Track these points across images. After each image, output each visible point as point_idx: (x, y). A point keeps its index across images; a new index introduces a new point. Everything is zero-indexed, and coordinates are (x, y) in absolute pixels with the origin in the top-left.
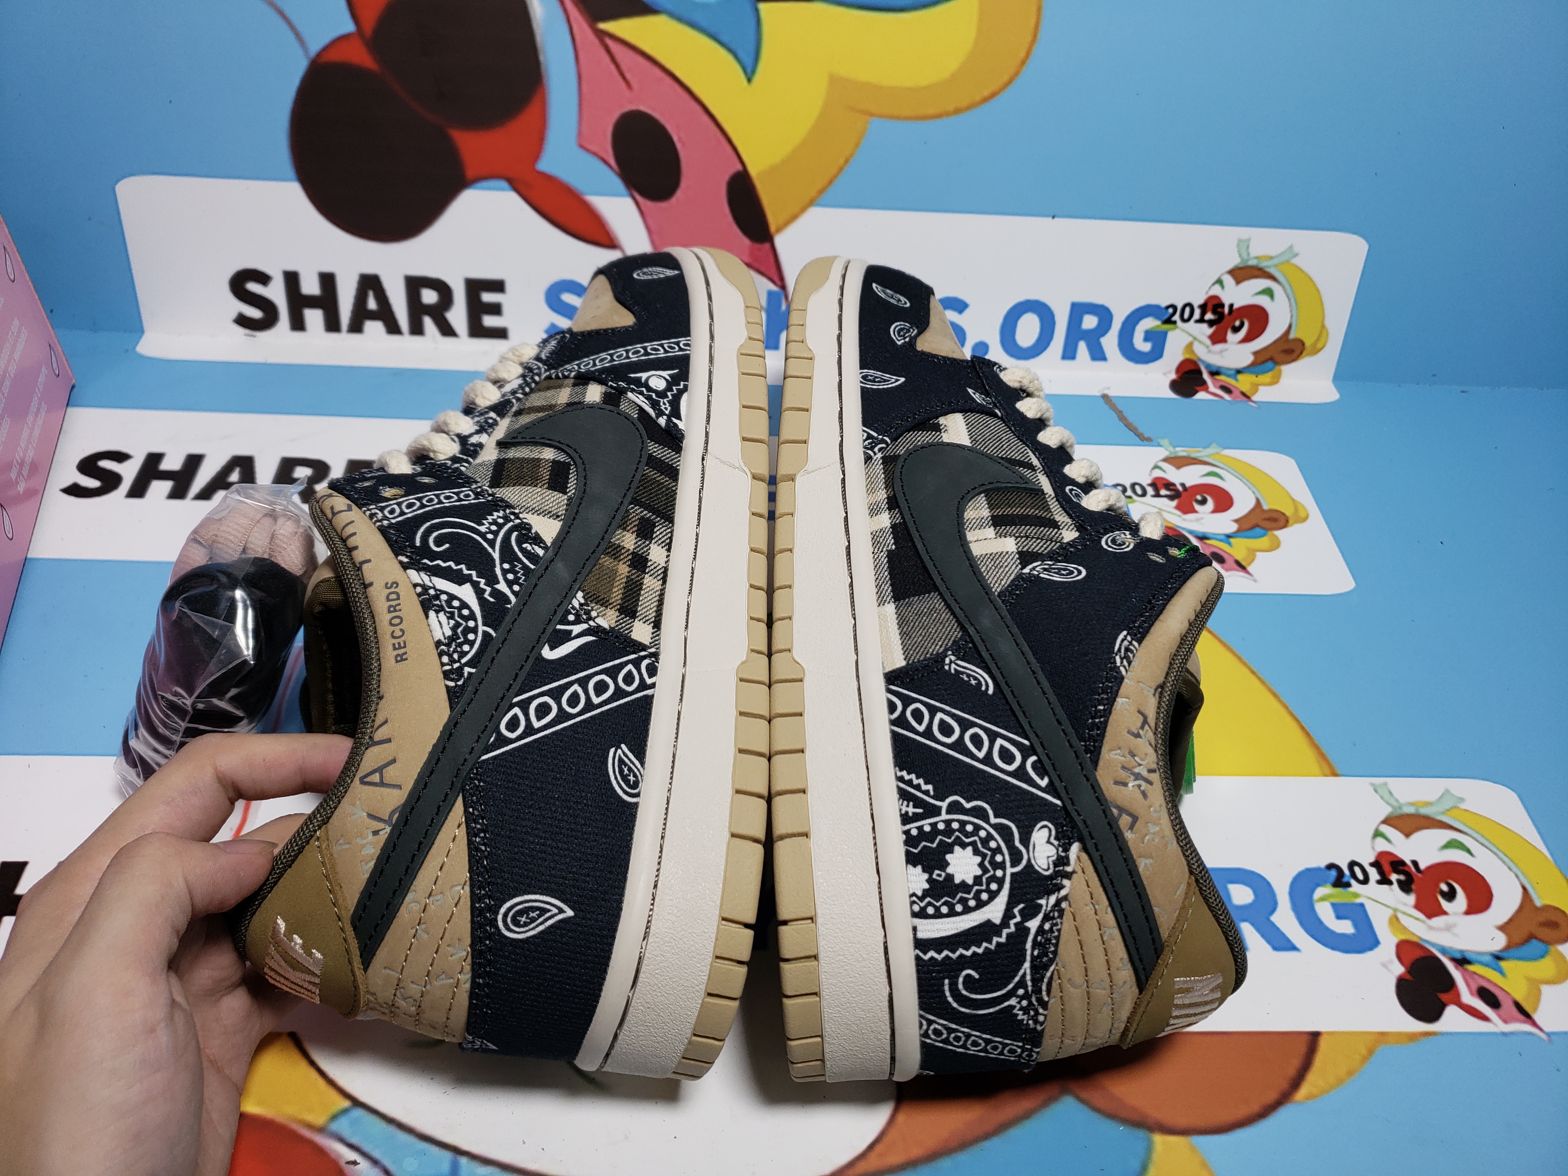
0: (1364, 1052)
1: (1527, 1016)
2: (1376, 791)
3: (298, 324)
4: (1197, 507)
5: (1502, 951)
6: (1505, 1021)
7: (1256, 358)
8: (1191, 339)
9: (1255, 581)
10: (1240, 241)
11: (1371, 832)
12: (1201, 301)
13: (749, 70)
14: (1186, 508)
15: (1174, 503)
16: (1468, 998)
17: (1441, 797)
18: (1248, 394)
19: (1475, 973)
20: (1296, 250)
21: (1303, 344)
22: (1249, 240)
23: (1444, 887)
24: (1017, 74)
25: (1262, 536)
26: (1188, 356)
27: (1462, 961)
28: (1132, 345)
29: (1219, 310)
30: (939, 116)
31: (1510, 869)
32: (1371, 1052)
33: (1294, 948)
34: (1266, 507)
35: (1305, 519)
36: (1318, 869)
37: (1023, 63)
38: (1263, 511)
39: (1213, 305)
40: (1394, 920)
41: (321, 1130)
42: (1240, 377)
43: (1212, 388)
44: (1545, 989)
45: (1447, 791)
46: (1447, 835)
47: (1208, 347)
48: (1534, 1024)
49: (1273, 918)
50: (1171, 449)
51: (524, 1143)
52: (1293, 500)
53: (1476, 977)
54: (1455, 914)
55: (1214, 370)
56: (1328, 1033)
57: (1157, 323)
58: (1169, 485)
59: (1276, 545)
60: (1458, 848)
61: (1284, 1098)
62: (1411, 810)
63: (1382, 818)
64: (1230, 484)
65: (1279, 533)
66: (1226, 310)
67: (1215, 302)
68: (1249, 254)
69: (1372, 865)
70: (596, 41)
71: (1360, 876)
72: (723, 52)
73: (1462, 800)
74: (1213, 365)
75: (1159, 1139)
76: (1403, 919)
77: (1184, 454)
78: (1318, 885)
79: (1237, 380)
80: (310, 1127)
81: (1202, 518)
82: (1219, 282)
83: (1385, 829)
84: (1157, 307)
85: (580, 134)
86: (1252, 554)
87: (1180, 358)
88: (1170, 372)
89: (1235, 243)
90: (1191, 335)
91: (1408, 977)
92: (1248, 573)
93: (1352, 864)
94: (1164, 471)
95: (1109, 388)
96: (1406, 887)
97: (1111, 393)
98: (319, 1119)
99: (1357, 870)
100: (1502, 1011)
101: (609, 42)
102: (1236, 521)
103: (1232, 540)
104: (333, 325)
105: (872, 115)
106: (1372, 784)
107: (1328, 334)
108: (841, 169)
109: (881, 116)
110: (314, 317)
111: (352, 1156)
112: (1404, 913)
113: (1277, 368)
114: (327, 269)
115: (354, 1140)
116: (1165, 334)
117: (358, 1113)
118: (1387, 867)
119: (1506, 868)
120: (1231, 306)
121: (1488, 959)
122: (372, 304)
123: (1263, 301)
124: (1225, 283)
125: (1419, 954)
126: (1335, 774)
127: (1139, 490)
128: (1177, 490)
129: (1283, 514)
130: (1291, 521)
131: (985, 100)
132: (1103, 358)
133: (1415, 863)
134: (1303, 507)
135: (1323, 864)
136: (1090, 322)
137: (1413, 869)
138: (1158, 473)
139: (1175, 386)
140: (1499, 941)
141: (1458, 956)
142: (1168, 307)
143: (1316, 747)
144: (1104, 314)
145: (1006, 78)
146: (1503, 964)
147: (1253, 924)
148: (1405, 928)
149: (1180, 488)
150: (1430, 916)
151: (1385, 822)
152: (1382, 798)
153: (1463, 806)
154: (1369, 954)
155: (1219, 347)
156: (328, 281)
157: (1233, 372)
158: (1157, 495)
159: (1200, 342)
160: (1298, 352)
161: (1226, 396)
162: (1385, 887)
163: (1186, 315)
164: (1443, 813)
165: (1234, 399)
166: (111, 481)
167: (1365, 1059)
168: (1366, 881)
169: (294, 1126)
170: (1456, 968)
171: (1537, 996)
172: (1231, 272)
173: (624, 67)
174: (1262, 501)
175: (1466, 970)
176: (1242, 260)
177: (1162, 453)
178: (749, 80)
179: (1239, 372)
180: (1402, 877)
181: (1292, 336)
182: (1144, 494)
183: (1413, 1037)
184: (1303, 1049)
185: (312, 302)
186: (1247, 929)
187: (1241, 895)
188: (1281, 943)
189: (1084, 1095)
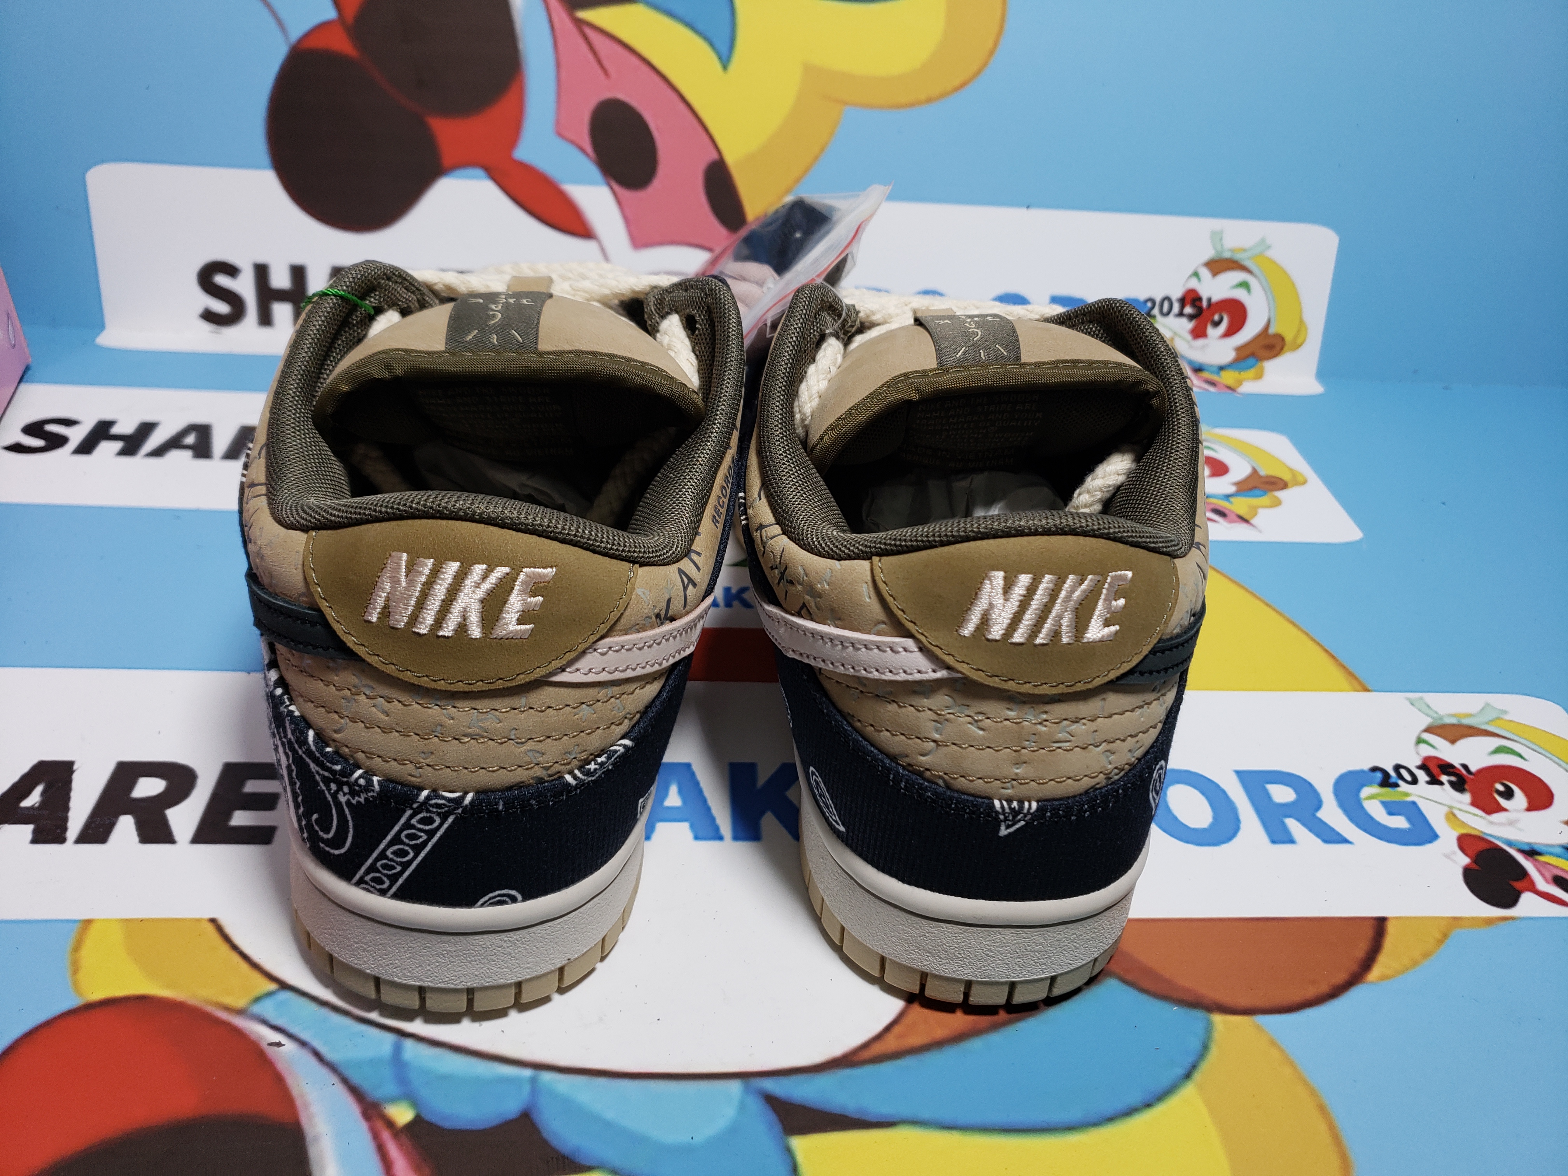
0: (1438, 936)
2: (1412, 704)
3: (266, 319)
7: (1237, 354)
9: (1259, 532)
11: (1414, 739)
13: (725, 58)
17: (1483, 709)
20: (1268, 242)
24: (985, 64)
27: (1531, 853)
29: (1197, 303)
30: (911, 105)
32: (1446, 935)
33: (1346, 841)
34: (1263, 472)
36: (1362, 772)
37: (992, 53)
38: (1260, 477)
39: (1191, 298)
40: (1451, 816)
41: (241, 1012)
45: (1487, 705)
46: (1495, 743)
49: (1319, 814)
54: (1516, 810)
56: (1397, 918)
59: (1277, 503)
61: (1355, 979)
62: (1453, 721)
63: (1423, 727)
67: (1192, 296)
69: (1419, 767)
70: (575, 31)
71: (1408, 777)
72: (698, 40)
73: (1505, 712)
75: (1218, 1019)
76: (1461, 816)
78: (1364, 785)
80: (228, 1009)
83: (1426, 736)
85: (558, 123)
86: (1254, 511)
89: (1209, 235)
91: (1474, 866)
96: (1459, 785)
98: (240, 1002)
101: (589, 32)
103: (1232, 499)
105: (845, 103)
106: (1407, 699)
108: (816, 158)
109: (855, 105)
110: (282, 311)
111: (276, 1037)
112: (1460, 810)
113: (1259, 364)
114: (298, 261)
115: (278, 1022)
117: (286, 995)
118: (1435, 770)
121: (1559, 850)
123: (1240, 294)
125: (1482, 846)
126: (1367, 690)
129: (1282, 480)
131: (957, 89)
133: (1465, 767)
135: (1366, 766)
141: (1526, 848)
142: (1146, 301)
143: (1343, 667)
145: (974, 69)
147: (1298, 820)
150: (1489, 812)
152: (1419, 710)
153: (1507, 717)
154: (1429, 846)
156: (298, 273)
160: (1278, 348)
162: (1436, 787)
164: (1487, 723)
166: (56, 442)
167: (1440, 942)
168: (1415, 781)
169: (209, 1009)
173: (601, 55)
174: (1258, 469)
175: (1537, 860)
178: (725, 65)
180: (1453, 779)
181: (1272, 330)
183: (1489, 922)
184: (1369, 932)
185: (281, 296)
186: (1292, 824)
187: (1282, 794)
188: (1331, 837)
189: (1129, 977)
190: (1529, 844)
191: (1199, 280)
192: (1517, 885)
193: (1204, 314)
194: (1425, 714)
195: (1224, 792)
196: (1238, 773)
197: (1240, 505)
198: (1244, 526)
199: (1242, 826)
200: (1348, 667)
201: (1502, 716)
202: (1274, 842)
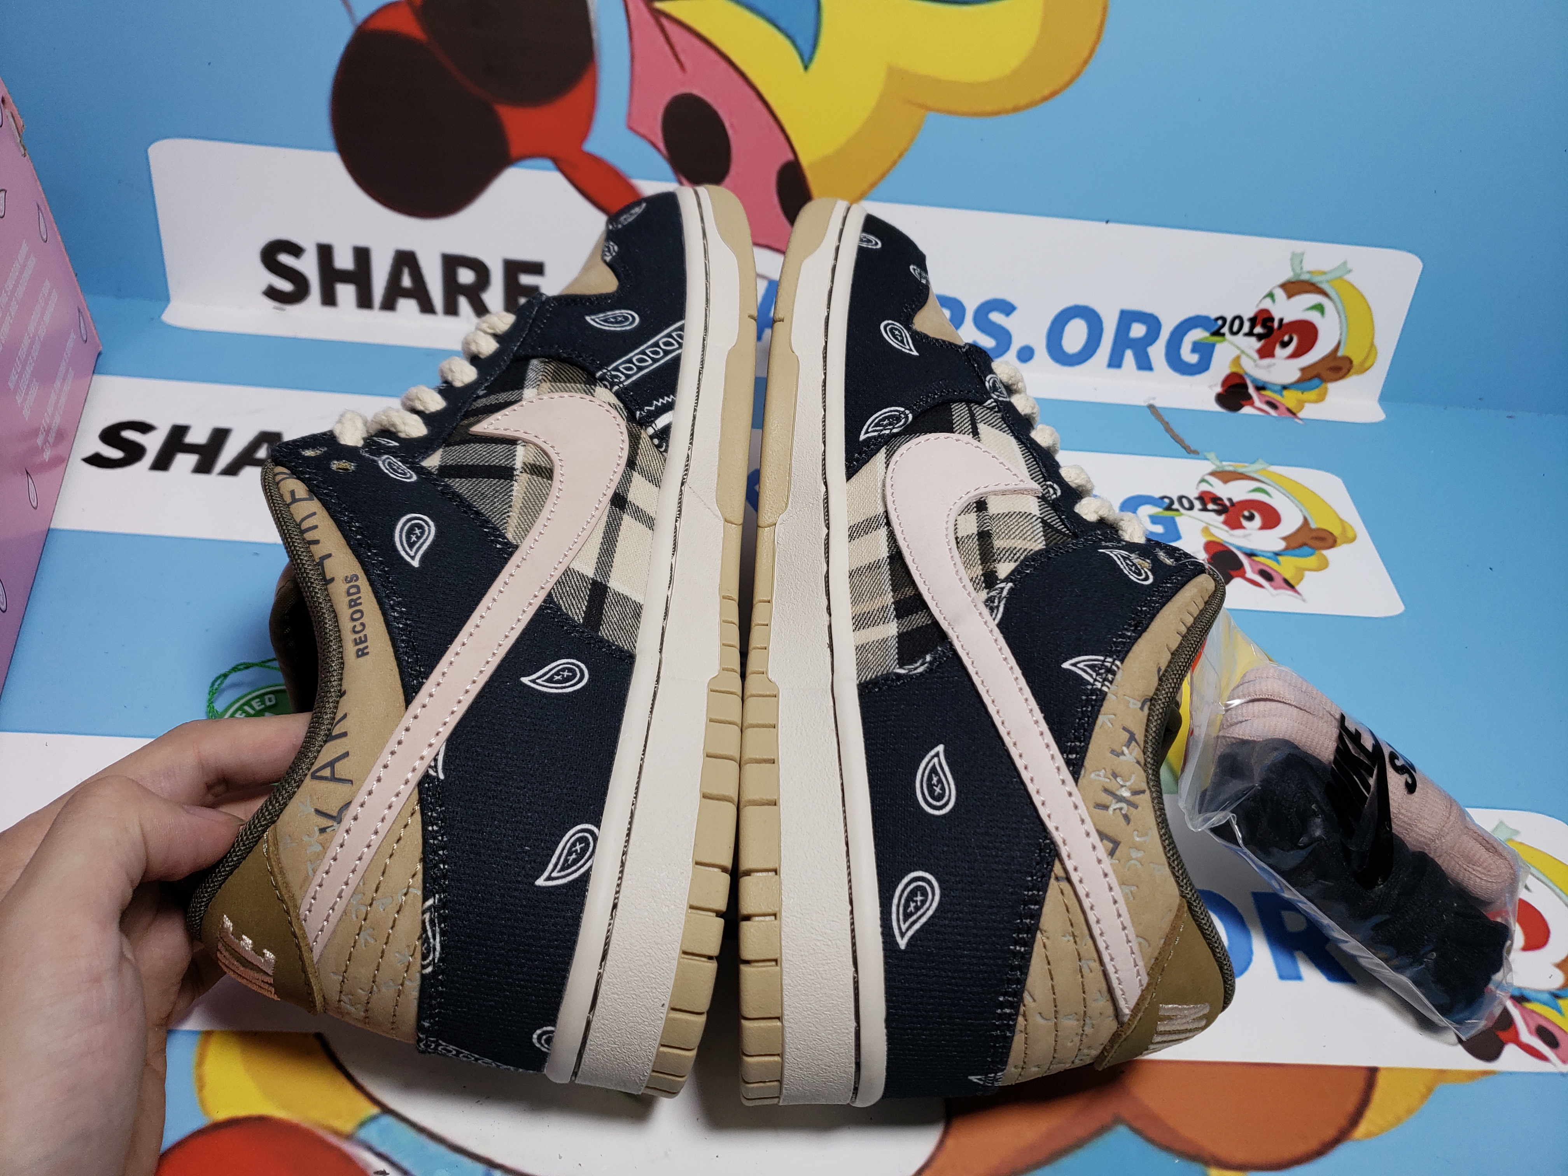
0: (1423, 1090)
3: (329, 299)
4: (1245, 523)
5: (1559, 989)
8: (1238, 352)
9: (1304, 600)
10: (1294, 256)
13: (806, 57)
14: (1234, 524)
15: (1222, 518)
18: (1294, 410)
20: (1350, 266)
21: (1351, 362)
22: (1303, 254)
24: (1078, 74)
25: (1311, 555)
26: (1234, 370)
28: (1179, 355)
30: (996, 113)
32: (1430, 1090)
34: (1313, 525)
35: (1353, 539)
37: (1086, 62)
41: (349, 1137)
42: (1285, 393)
43: (1258, 403)
47: (1255, 361)
50: (1218, 463)
51: (560, 1157)
52: (1341, 520)
55: (1260, 385)
56: (1387, 1069)
57: (1206, 334)
58: (1216, 500)
59: (1324, 565)
61: (1342, 1136)
64: (1277, 501)
65: (1327, 553)
68: (1302, 268)
70: (652, 21)
72: (781, 38)
73: (1517, 832)
77: (1231, 469)
79: (1282, 395)
80: (337, 1133)
81: (1250, 535)
82: (1271, 295)
84: (1207, 318)
85: (630, 116)
86: (1300, 573)
87: (1226, 371)
88: (1216, 385)
89: (1289, 256)
90: (1238, 348)
94: (1211, 485)
95: (1154, 399)
97: (1158, 403)
98: (347, 1126)
101: (665, 22)
102: (1284, 539)
103: (1280, 558)
104: (364, 301)
105: (929, 109)
108: (895, 163)
109: (939, 111)
110: (346, 292)
111: (381, 1165)
113: (1324, 385)
114: (362, 243)
115: (382, 1149)
116: (1212, 346)
117: (387, 1120)
120: (1281, 320)
122: (406, 281)
123: (1313, 317)
124: (1276, 297)
127: (1186, 504)
128: (1224, 505)
129: (1331, 534)
130: (1339, 541)
131: (1045, 99)
132: (1150, 368)
134: (1351, 526)
136: (1138, 330)
138: (1205, 487)
139: (1221, 399)
144: (1153, 323)
145: (1067, 77)
147: (1308, 953)
149: (1228, 503)
155: (1267, 361)
156: (362, 255)
157: (1279, 388)
158: (1205, 509)
159: (1248, 355)
160: (1344, 371)
161: (1272, 412)
163: (1235, 328)
165: (1279, 415)
166: (134, 453)
167: (1424, 1097)
169: (321, 1133)
172: (1284, 286)
173: (678, 49)
176: (1295, 274)
177: (1209, 466)
178: (806, 68)
179: (1285, 387)
181: (1340, 353)
182: (1191, 507)
183: (1473, 1075)
184: (1360, 1084)
185: (345, 277)
186: (1301, 958)
187: (1296, 922)
188: (1337, 973)
189: (1138, 1125)
191: (1274, 301)
192: (1502, 1035)
193: (1275, 333)
195: (1242, 918)
196: (1255, 895)
197: (1286, 567)
198: (1290, 593)
199: (1254, 959)
201: (1513, 837)
202: (1282, 977)
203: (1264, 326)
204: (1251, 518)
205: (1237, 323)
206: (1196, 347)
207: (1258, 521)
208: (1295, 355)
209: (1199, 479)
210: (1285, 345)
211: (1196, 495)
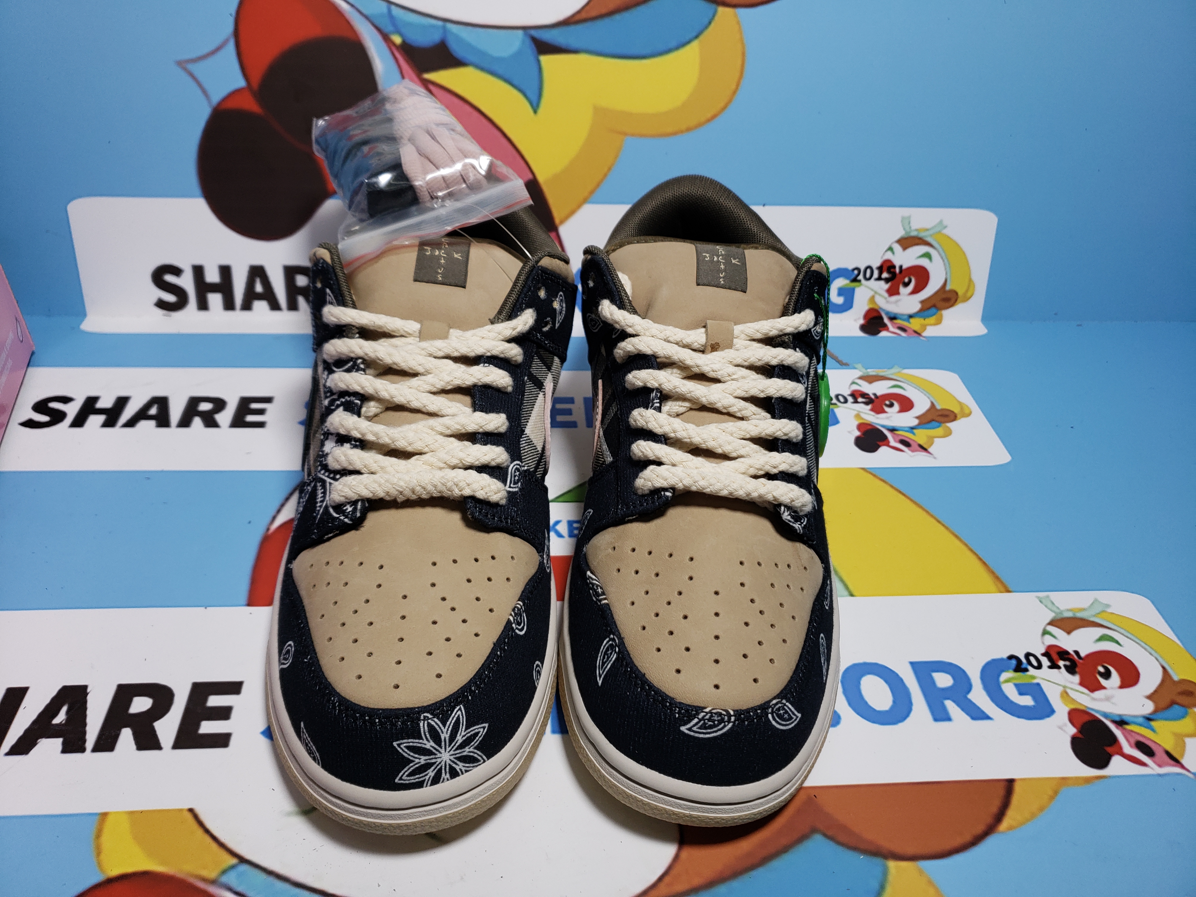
0: (1050, 793)
1: (1176, 762)
2: (1041, 602)
3: (203, 305)
4: (886, 409)
5: (1151, 714)
6: (1160, 766)
7: (922, 306)
9: (935, 458)
10: (903, 219)
11: (1041, 631)
12: (878, 264)
13: (535, 104)
16: (1128, 749)
18: (919, 332)
19: (1132, 731)
20: (945, 223)
21: (957, 293)
22: (909, 217)
23: (1101, 669)
24: (730, 101)
25: (938, 427)
27: (1121, 723)
29: (892, 270)
30: (675, 134)
31: (1151, 654)
32: (1056, 793)
33: (988, 718)
34: (939, 407)
35: (969, 414)
36: (1002, 660)
37: (734, 93)
39: (887, 267)
40: (1065, 695)
41: (213, 882)
42: (912, 320)
43: (891, 328)
44: (1188, 740)
45: (1096, 600)
46: (1100, 632)
48: (1183, 767)
49: (970, 696)
50: (864, 370)
51: (379, 886)
53: (1133, 734)
54: (1112, 688)
55: (892, 316)
56: (1021, 780)
57: (847, 282)
58: (864, 395)
59: (948, 433)
60: (1108, 640)
61: (990, 830)
62: (1070, 614)
63: (1048, 621)
64: (910, 393)
65: (950, 425)
66: (897, 270)
67: (889, 264)
68: (910, 227)
70: (422, 87)
71: (1035, 663)
72: (515, 92)
73: (1108, 606)
74: (891, 313)
75: (892, 864)
76: (1071, 693)
77: (874, 373)
78: (1003, 671)
80: (204, 880)
81: (891, 417)
82: (890, 249)
83: (1050, 628)
84: (846, 270)
87: (866, 308)
88: (859, 319)
89: (900, 220)
90: (872, 290)
91: (1080, 736)
92: (929, 453)
93: (1028, 655)
98: (212, 875)
99: (1032, 659)
100: (1156, 758)
101: (432, 88)
102: (917, 418)
103: (915, 431)
104: (229, 305)
105: (625, 134)
106: (1038, 597)
107: (974, 285)
108: (605, 175)
109: (633, 135)
110: (215, 299)
112: (1072, 689)
113: (939, 312)
114: (225, 263)
116: (853, 290)
117: (244, 867)
119: (1148, 654)
120: (901, 267)
121: (1141, 720)
122: (259, 288)
123: (924, 262)
124: (895, 250)
125: (1086, 718)
126: (1008, 591)
129: (953, 412)
130: (958, 416)
131: (709, 120)
133: (1077, 653)
134: (967, 406)
135: (1005, 656)
137: (1075, 657)
138: (855, 387)
140: (1149, 707)
143: (992, 573)
145: (722, 104)
146: (1153, 723)
147: (954, 701)
148: (1073, 700)
149: (873, 397)
150: (1092, 690)
151: (1051, 623)
153: (1110, 610)
154: (1047, 720)
155: (894, 298)
156: (225, 271)
157: (906, 317)
158: (856, 402)
160: (953, 300)
161: (903, 334)
163: (868, 275)
164: (1094, 616)
165: (908, 335)
166: (58, 417)
167: (1052, 798)
168: (1039, 666)
169: (192, 880)
170: (1117, 728)
171: (1183, 747)
172: (899, 241)
174: (935, 403)
175: (1125, 729)
176: (906, 233)
177: (857, 373)
178: (535, 112)
179: (911, 316)
181: (948, 288)
183: (1088, 780)
184: (1001, 792)
185: (214, 288)
186: (950, 705)
187: (943, 680)
188: (977, 714)
189: (830, 833)
190: (1120, 716)
191: (893, 253)
192: (1109, 749)
194: (1049, 609)
195: (902, 680)
196: (912, 663)
197: (920, 436)
198: (924, 454)
199: (914, 708)
200: (995, 571)
201: (1106, 610)
202: (936, 720)
203: (889, 271)
204: (891, 405)
205: (868, 271)
206: (841, 292)
207: (896, 407)
208: (915, 291)
209: (850, 382)
210: (906, 285)
211: (849, 393)
